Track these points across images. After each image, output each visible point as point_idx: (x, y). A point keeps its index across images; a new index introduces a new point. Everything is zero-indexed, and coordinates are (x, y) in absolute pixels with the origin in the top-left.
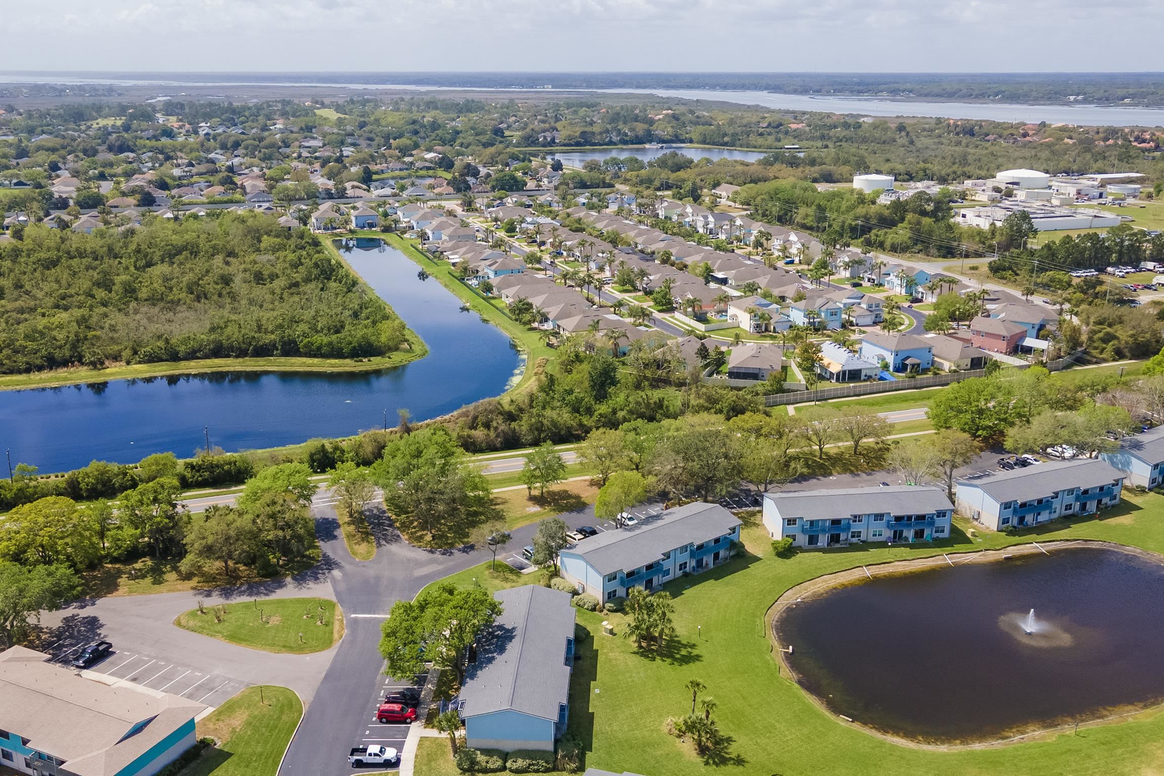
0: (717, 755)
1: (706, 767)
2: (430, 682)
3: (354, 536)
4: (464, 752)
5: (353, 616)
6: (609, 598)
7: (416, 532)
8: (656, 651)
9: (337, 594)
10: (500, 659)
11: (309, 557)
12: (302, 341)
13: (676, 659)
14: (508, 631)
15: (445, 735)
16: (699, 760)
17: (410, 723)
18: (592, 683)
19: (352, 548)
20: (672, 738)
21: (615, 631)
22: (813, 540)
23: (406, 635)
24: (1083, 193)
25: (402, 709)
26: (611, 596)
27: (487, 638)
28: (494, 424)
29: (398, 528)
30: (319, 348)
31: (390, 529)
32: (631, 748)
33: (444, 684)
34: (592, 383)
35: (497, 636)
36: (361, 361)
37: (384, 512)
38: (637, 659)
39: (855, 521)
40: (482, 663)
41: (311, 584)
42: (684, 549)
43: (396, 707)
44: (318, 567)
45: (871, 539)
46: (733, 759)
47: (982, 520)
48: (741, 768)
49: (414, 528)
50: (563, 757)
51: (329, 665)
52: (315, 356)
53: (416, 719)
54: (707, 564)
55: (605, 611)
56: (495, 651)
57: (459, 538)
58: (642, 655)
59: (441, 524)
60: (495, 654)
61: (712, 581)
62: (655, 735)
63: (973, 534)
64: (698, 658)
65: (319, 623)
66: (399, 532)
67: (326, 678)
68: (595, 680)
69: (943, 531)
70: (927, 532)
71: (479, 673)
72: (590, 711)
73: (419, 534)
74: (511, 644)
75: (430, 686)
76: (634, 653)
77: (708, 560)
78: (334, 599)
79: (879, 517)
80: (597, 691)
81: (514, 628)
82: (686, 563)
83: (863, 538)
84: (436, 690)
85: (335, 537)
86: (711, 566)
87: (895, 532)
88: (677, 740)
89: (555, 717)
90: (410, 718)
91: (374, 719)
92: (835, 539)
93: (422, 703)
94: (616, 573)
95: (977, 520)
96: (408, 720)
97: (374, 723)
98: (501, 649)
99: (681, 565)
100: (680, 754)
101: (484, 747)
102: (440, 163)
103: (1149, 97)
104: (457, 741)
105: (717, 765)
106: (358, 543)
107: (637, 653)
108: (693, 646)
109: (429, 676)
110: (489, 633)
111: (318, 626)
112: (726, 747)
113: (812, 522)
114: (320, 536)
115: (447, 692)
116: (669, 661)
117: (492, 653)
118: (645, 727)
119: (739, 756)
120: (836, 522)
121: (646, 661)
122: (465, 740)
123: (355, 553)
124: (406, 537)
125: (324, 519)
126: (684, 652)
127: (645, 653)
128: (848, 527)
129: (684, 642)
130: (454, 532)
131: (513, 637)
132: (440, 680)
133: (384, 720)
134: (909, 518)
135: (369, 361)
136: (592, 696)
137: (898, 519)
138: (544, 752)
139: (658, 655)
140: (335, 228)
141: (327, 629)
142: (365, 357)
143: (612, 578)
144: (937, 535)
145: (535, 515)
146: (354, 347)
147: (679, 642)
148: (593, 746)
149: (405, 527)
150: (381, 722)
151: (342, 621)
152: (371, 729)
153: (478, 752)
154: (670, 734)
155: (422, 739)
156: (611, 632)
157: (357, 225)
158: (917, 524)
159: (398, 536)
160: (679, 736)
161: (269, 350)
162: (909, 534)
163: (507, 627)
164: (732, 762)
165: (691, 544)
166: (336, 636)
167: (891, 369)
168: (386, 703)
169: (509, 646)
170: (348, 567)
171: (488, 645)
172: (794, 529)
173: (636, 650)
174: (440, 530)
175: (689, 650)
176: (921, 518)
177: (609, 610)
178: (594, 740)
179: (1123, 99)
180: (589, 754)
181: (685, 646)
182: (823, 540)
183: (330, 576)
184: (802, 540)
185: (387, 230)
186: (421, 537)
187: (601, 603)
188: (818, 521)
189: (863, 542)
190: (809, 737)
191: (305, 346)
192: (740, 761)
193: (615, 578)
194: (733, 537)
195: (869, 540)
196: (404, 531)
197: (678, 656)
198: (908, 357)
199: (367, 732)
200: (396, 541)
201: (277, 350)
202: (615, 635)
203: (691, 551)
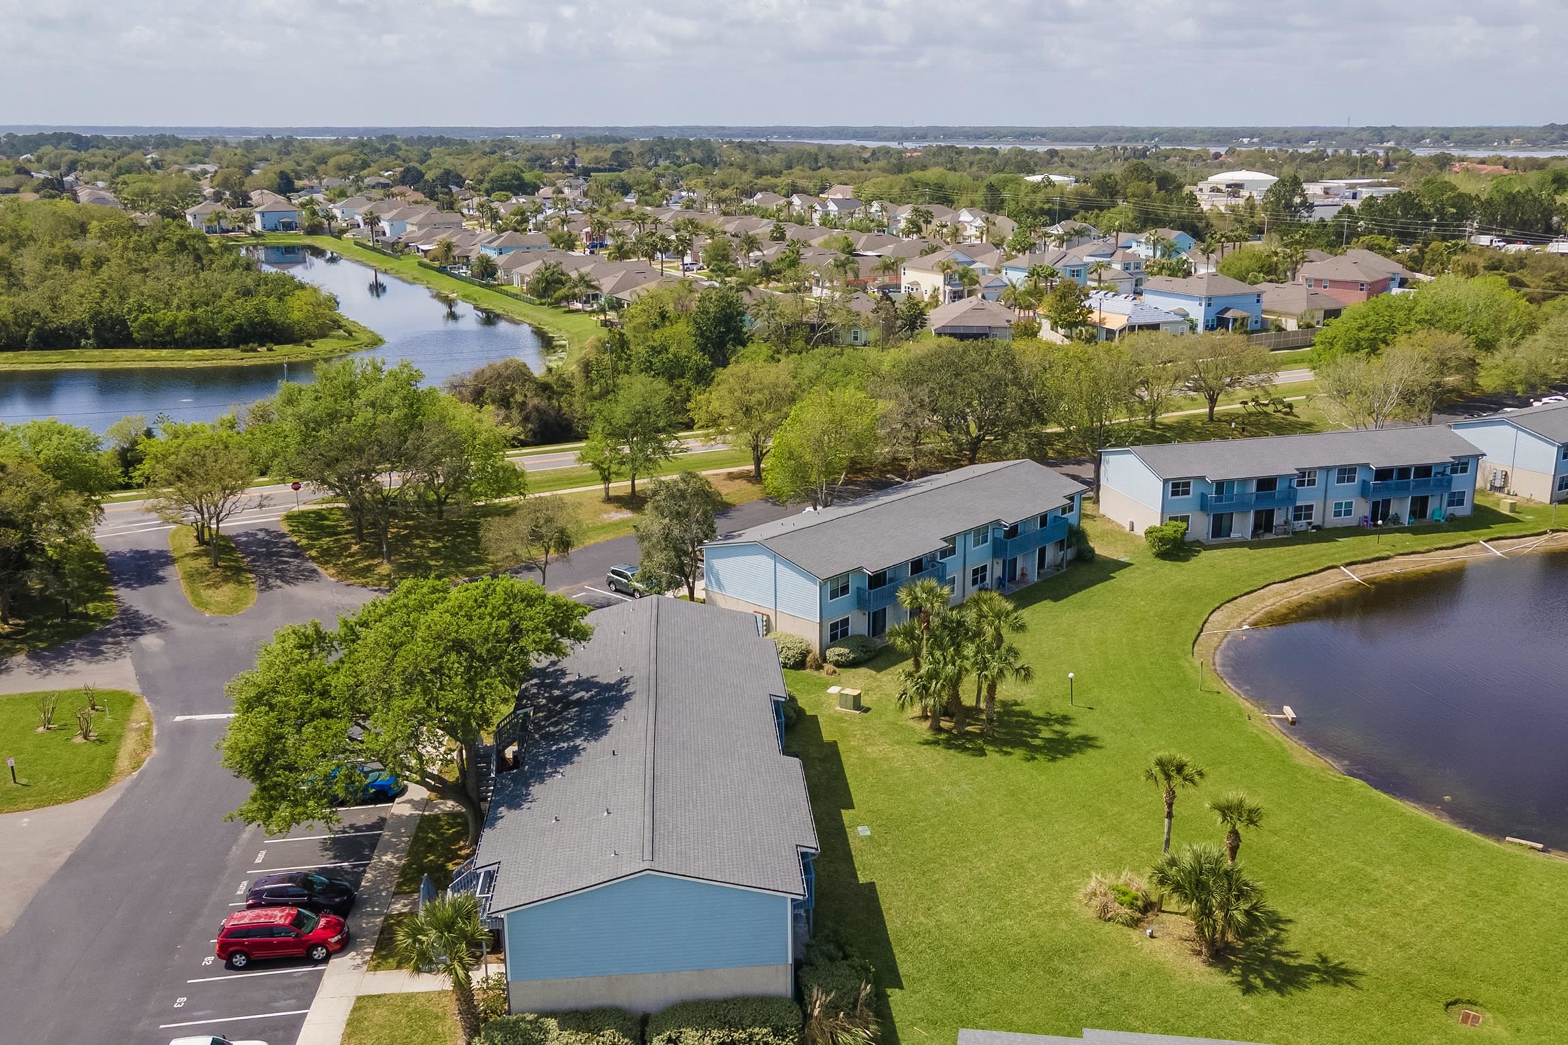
0: (1264, 962)
1: (1250, 998)
2: (390, 847)
3: (207, 573)
4: (501, 1027)
5: (179, 719)
6: (833, 638)
7: (355, 562)
8: (981, 735)
9: (142, 677)
10: (593, 751)
11: (86, 616)
12: (136, 319)
13: (1037, 749)
14: (608, 687)
15: (436, 983)
16: (1219, 981)
17: (325, 960)
18: (846, 815)
19: (199, 595)
20: (1112, 930)
21: (865, 702)
22: (1220, 528)
23: (303, 697)
24: (1331, 192)
25: (298, 921)
26: (837, 632)
27: (550, 711)
28: (519, 398)
29: (313, 559)
30: (170, 329)
31: (296, 562)
32: (1013, 967)
33: (431, 847)
34: (701, 341)
35: (579, 702)
36: (255, 351)
37: (283, 535)
38: (939, 756)
39: (1301, 483)
40: (543, 765)
41: (78, 665)
42: (980, 533)
43: (279, 916)
44: (103, 633)
45: (1332, 521)
46: (1312, 969)
47: (1513, 487)
48: (1346, 990)
49: (352, 555)
50: (831, 1009)
51: (88, 832)
52: (164, 345)
53: (345, 946)
54: (1023, 575)
55: (828, 667)
56: (577, 735)
57: (458, 567)
58: (948, 745)
59: (415, 546)
60: (578, 742)
61: (1048, 603)
62: (1063, 926)
63: (1513, 507)
64: (1086, 742)
65: (79, 740)
66: (315, 566)
67: (69, 863)
68: (850, 806)
69: (1461, 502)
70: (1432, 505)
71: (536, 789)
72: (862, 880)
73: (362, 565)
74: (622, 712)
75: (387, 858)
76: (927, 743)
77: (1027, 565)
78: (134, 688)
79: (1346, 473)
80: (864, 831)
81: (624, 681)
82: (984, 568)
83: (1316, 519)
84: (408, 865)
85: (161, 580)
86: (1034, 577)
87: (1375, 505)
88: (1134, 934)
89: (796, 886)
90: (324, 944)
91: (209, 960)
92: (1264, 523)
93: (365, 902)
94: (846, 575)
95: (1501, 489)
96: (319, 953)
97: (208, 971)
98: (597, 727)
99: (975, 572)
100: (1157, 972)
101: (571, 1004)
102: (403, 177)
103: (1339, 138)
104: (478, 996)
105: (1280, 990)
106: (215, 586)
107: (936, 743)
108: (1065, 720)
109: (386, 834)
110: (553, 700)
111: (78, 746)
112: (1275, 939)
113: (1220, 485)
114: (122, 580)
115: (442, 868)
116: (1019, 753)
117: (569, 739)
118: (1030, 907)
119: (1324, 960)
120: (1266, 484)
121: (963, 757)
122: (503, 988)
123: (205, 605)
124: (332, 571)
125: (137, 552)
126: (1046, 733)
127: (956, 741)
128: (1290, 496)
129: (1040, 713)
130: (445, 558)
131: (628, 697)
132: (417, 840)
133: (240, 960)
134: (1404, 472)
135: (270, 350)
136: (854, 844)
137: (1383, 474)
138: (765, 1000)
139: (987, 742)
140: (228, 231)
141: (101, 750)
142: (262, 345)
143: (837, 587)
144: (1451, 509)
145: (623, 523)
146: (240, 325)
147: (1027, 714)
148: (902, 971)
149: (326, 556)
150: (231, 967)
151: (147, 732)
152: (192, 992)
153: (552, 1023)
154: (1104, 915)
155: (363, 1004)
156: (857, 703)
157: (264, 227)
158: (1417, 486)
159: (315, 571)
160: (1134, 923)
161: (70, 337)
162: (1402, 508)
163: (604, 679)
164: (1314, 977)
165: (997, 523)
166: (123, 762)
167: (1200, 329)
168: (250, 907)
169: (617, 719)
170: (181, 628)
171: (555, 724)
172: (1187, 504)
173: (928, 736)
174: (410, 555)
175: (1058, 727)
176: (1424, 471)
177: (838, 664)
178: (899, 956)
179: (1307, 142)
180: (894, 995)
181: (1046, 721)
182: (1243, 526)
183: (132, 646)
184: (1200, 526)
185: (314, 230)
186: (369, 569)
187: (816, 648)
188: (1231, 482)
189: (1317, 528)
190: (1474, 894)
191: (143, 327)
192: (1336, 975)
193: (845, 590)
194: (1071, 517)
195: (1328, 525)
196: (327, 562)
197: (1037, 742)
198: (1227, 310)
199: (181, 1001)
200: (307, 578)
201: (88, 338)
202: (867, 710)
203: (995, 539)
